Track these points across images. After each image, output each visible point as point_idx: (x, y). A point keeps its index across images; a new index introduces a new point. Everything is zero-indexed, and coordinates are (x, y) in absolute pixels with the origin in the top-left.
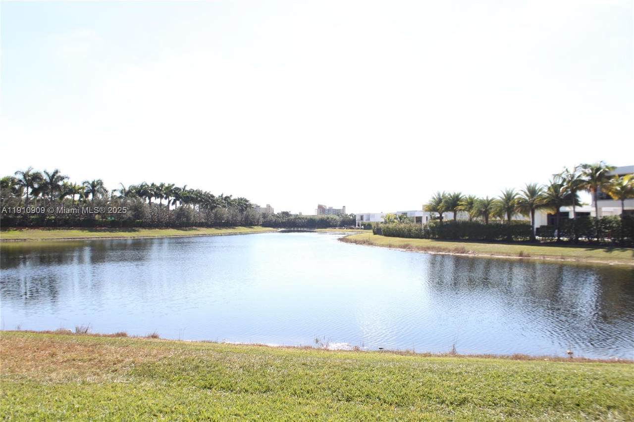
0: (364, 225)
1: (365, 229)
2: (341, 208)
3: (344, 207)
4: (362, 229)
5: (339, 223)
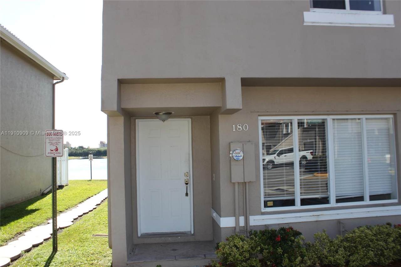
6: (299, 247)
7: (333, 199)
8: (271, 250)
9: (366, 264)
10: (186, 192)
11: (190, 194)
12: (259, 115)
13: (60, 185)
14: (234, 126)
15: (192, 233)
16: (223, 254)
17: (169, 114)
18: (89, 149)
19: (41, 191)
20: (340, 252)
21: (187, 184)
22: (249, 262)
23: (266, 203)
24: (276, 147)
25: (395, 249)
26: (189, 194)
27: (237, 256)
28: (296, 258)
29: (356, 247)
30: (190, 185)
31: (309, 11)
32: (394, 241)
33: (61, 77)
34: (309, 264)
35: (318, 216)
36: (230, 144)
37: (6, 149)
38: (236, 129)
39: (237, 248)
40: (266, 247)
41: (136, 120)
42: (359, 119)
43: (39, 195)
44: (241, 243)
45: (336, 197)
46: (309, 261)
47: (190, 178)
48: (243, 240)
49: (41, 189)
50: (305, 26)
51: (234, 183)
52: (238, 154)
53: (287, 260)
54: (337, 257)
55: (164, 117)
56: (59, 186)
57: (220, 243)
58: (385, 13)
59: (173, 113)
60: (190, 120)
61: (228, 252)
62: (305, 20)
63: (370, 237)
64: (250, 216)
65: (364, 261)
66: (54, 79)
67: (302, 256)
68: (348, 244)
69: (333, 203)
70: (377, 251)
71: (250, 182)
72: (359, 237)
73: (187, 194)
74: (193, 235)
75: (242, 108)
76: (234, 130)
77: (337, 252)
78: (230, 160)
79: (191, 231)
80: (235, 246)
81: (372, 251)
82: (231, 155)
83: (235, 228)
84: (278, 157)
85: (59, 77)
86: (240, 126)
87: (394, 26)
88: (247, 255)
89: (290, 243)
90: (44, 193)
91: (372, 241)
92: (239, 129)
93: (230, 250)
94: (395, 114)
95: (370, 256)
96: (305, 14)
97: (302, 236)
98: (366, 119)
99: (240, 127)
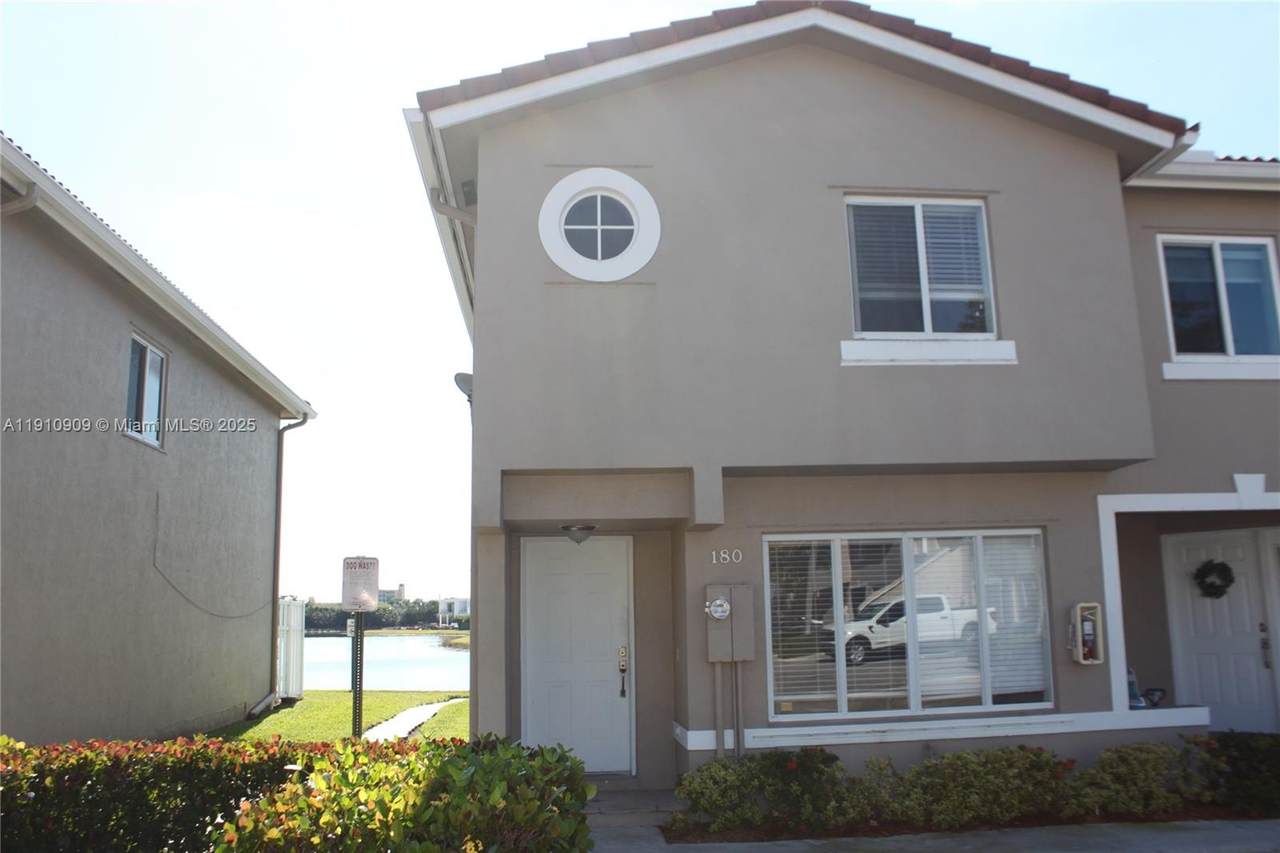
0: (458, 621)
1: (460, 629)
2: (396, 588)
3: (401, 585)
4: (453, 628)
5: (399, 619)
6: (833, 782)
7: (915, 701)
8: (780, 786)
9: (966, 818)
10: (620, 689)
11: (630, 693)
12: (764, 533)
13: (285, 696)
14: (714, 553)
15: (634, 773)
16: (689, 794)
17: (589, 529)
18: (314, 607)
19: (245, 707)
20: (914, 796)
21: (623, 671)
22: (738, 811)
23: (777, 705)
24: (881, 592)
25: (1022, 792)
26: (627, 693)
27: (715, 796)
28: (828, 803)
29: (945, 786)
30: (630, 674)
31: (852, 339)
32: (1019, 776)
33: (298, 412)
34: (852, 816)
35: (884, 732)
36: (705, 588)
37: (183, 596)
38: (718, 559)
39: (716, 783)
40: (770, 781)
41: (522, 538)
42: (971, 538)
43: (242, 718)
44: (723, 773)
45: (923, 696)
46: (851, 810)
47: (629, 658)
48: (725, 767)
49: (245, 704)
50: (844, 367)
51: (713, 664)
52: (719, 608)
53: (809, 807)
54: (907, 803)
55: (580, 534)
56: (284, 700)
57: (685, 775)
58: (1000, 338)
59: (597, 526)
60: (630, 538)
61: (699, 789)
62: (844, 357)
63: (973, 766)
64: (746, 730)
65: (962, 814)
66: (283, 415)
67: (840, 800)
68: (928, 780)
69: (915, 708)
70: (986, 795)
71: (744, 662)
72: (950, 765)
73: (623, 693)
74: (635, 777)
75: (722, 522)
76: (714, 562)
77: (908, 795)
78: (708, 617)
79: (631, 771)
80: (712, 778)
81: (977, 793)
82: (707, 610)
83: (715, 751)
84: (884, 628)
85: (295, 413)
86: (725, 553)
87: (1016, 363)
88: (735, 797)
89: (816, 775)
90: (254, 715)
91: (976, 774)
92: (725, 559)
93: (703, 785)
94: (1044, 528)
95: (972, 804)
96: (844, 344)
97: (839, 763)
98: (985, 537)
99: (726, 556)
